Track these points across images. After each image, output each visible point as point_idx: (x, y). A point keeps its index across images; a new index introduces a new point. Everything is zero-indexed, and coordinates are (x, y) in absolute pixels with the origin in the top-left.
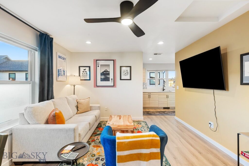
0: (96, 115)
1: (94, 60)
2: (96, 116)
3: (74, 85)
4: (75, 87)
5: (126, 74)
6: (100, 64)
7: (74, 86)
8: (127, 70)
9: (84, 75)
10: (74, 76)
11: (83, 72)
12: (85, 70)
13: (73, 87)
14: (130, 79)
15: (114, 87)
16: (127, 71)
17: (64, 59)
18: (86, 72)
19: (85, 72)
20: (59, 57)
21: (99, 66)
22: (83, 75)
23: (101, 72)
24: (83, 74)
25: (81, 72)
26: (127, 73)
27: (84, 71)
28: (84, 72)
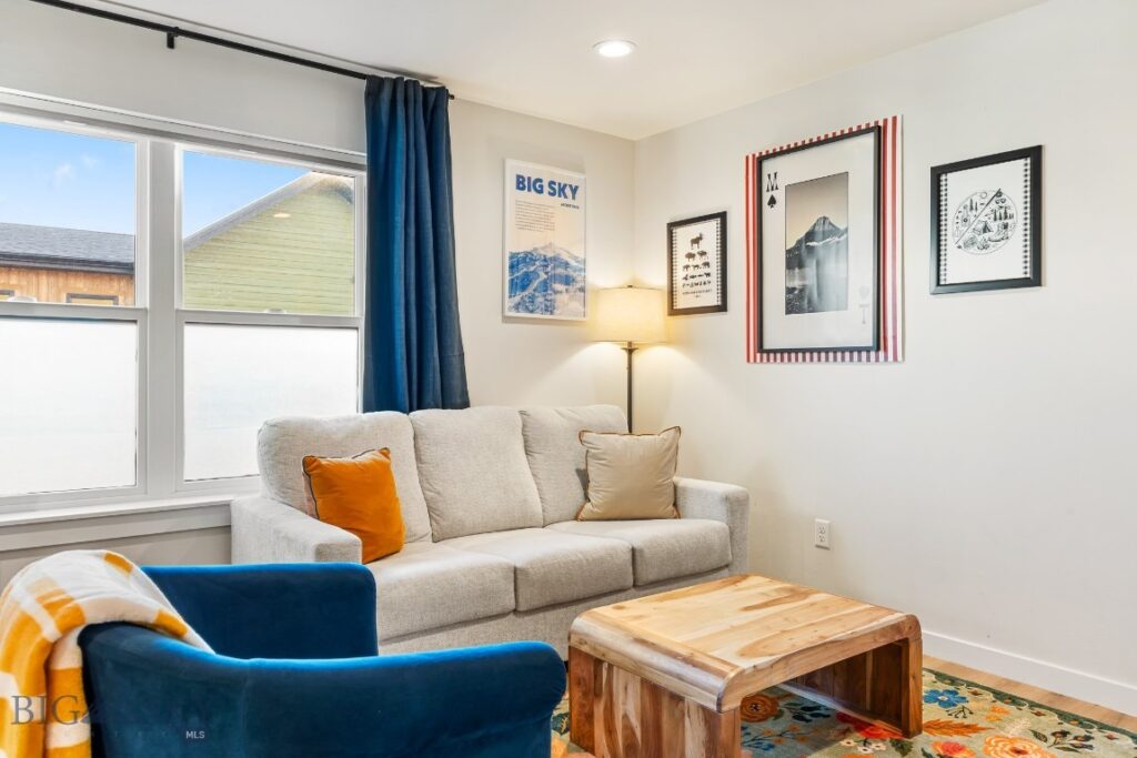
1: (747, 158)
2: (633, 550)
3: (630, 344)
4: (636, 357)
5: (986, 229)
6: (782, 182)
7: (630, 351)
8: (999, 194)
9: (693, 277)
10: (630, 286)
12: (696, 241)
13: (625, 355)
14: (1035, 279)
15: (881, 353)
16: (993, 205)
17: (558, 190)
18: (703, 254)
19: (698, 256)
20: (518, 183)
21: (780, 195)
22: (686, 278)
23: (791, 244)
24: (691, 271)
25: (681, 260)
26: (994, 226)
27: (695, 250)
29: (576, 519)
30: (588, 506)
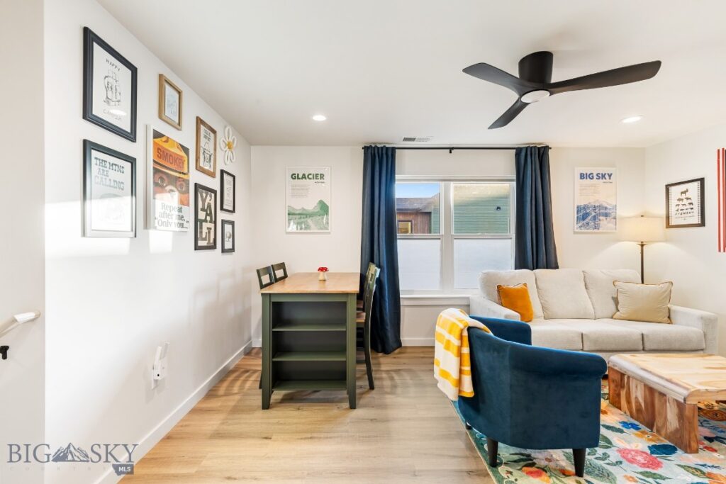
0: (644, 333)
1: (718, 150)
2: (642, 335)
3: (642, 242)
4: (644, 247)
7: (642, 246)
9: (682, 210)
10: (642, 216)
11: (679, 200)
12: (684, 193)
13: (640, 247)
17: (602, 176)
18: (688, 199)
19: (685, 200)
20: (581, 176)
22: (677, 210)
24: (681, 207)
25: (673, 202)
27: (683, 196)
28: (682, 200)
29: (612, 318)
30: (618, 313)
